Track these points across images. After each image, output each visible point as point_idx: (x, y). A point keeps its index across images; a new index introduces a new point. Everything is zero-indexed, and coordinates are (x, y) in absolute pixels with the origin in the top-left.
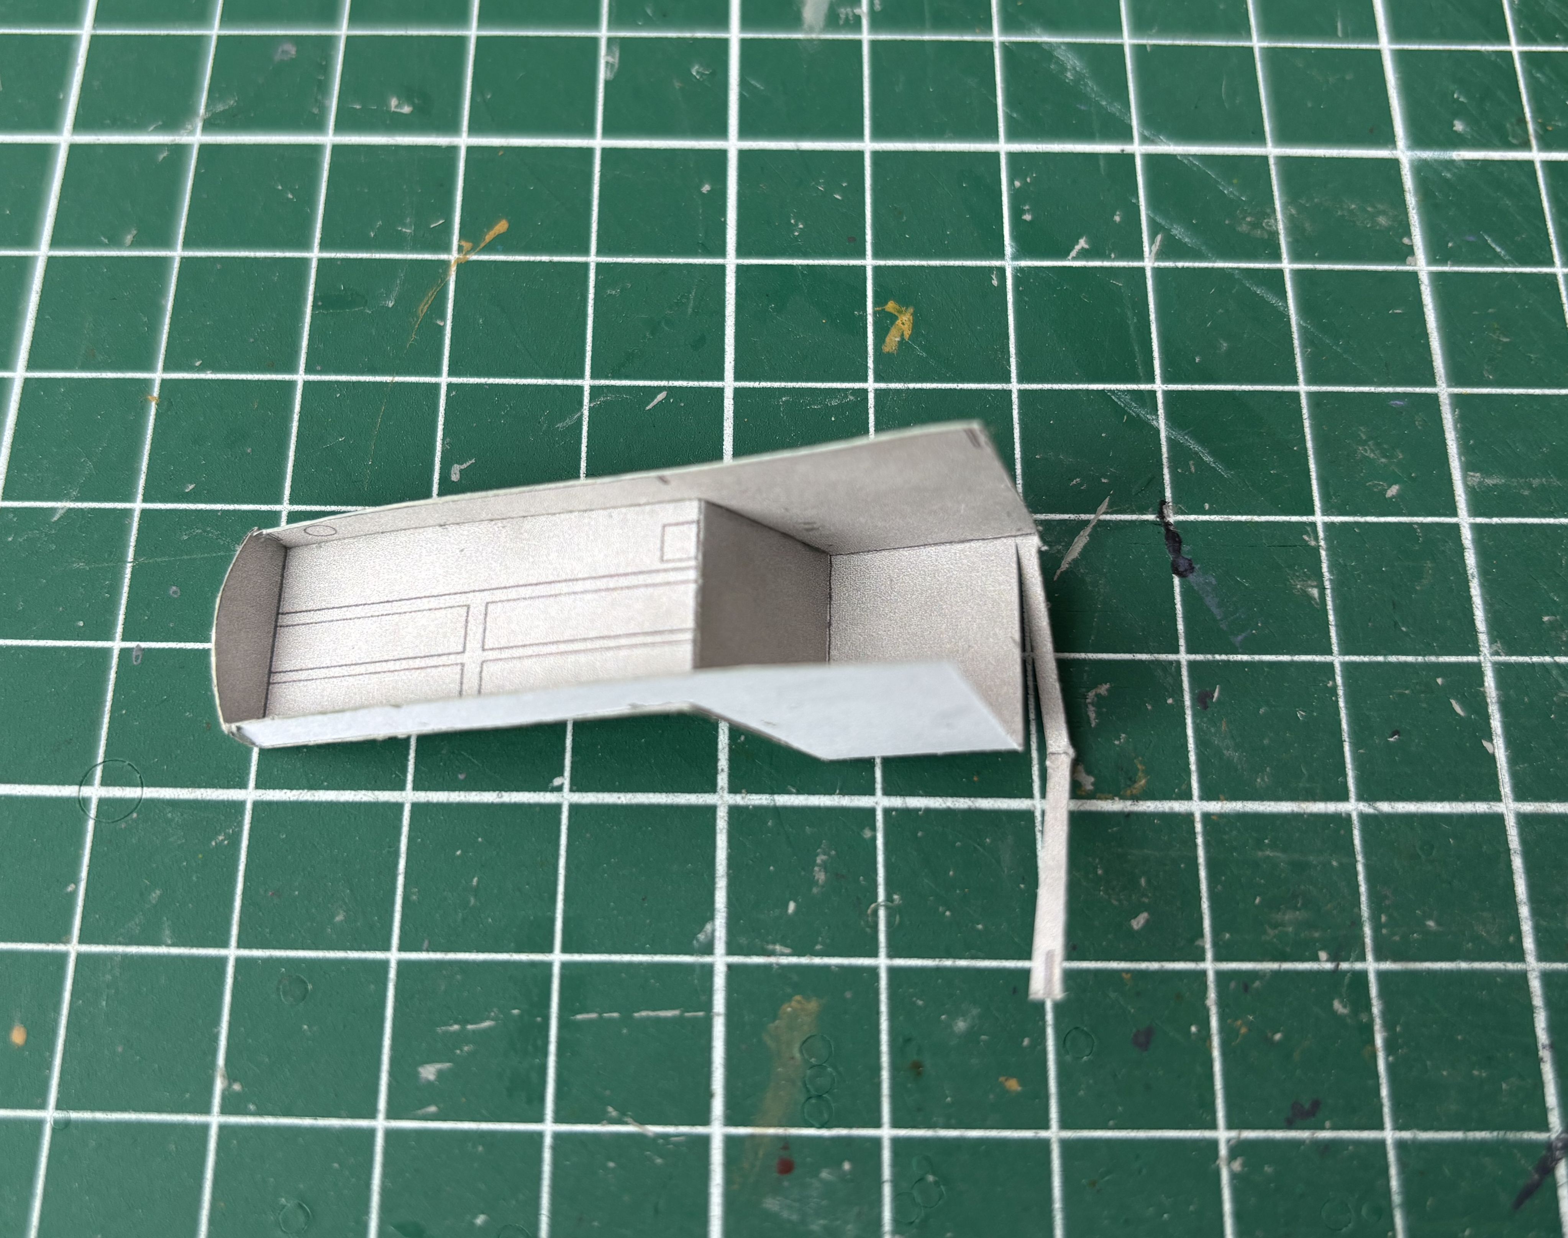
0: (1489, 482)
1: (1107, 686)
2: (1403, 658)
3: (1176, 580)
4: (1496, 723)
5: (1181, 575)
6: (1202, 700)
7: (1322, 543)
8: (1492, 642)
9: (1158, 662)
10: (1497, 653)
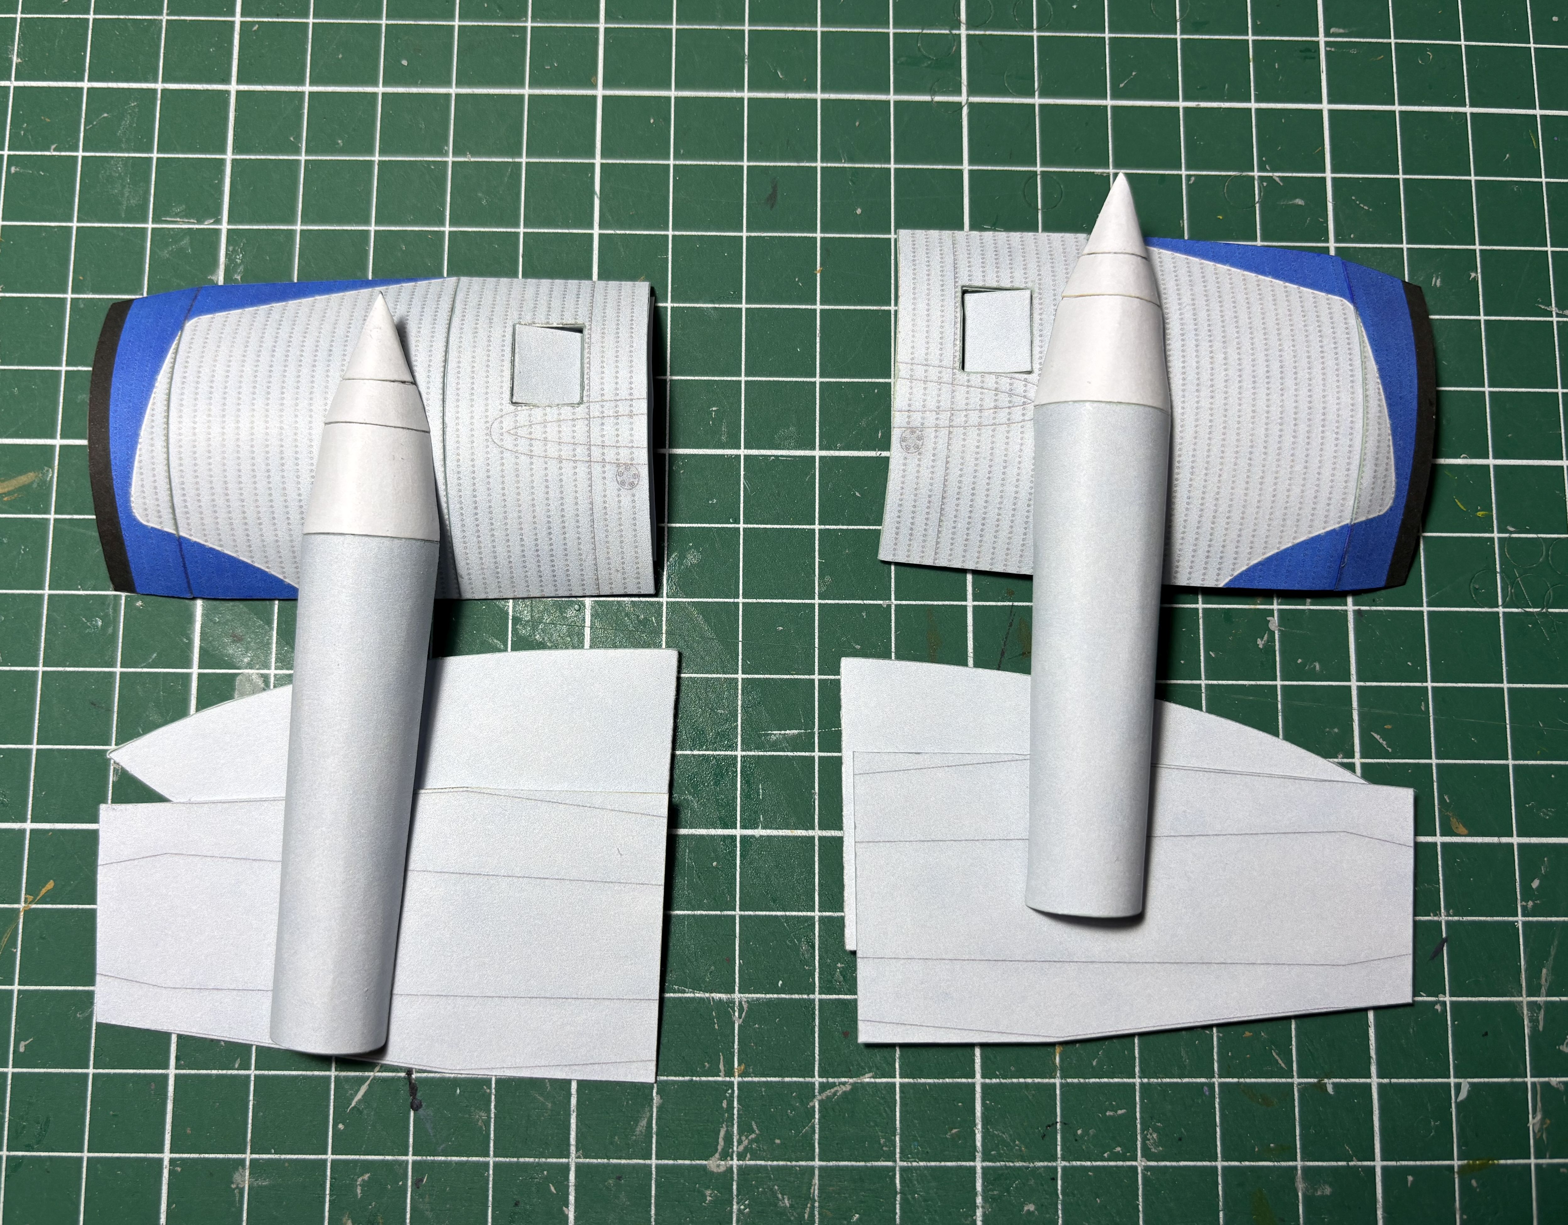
1: (368, 1175)
2: (527, 1160)
3: (412, 1113)
4: (572, 1198)
5: (415, 1110)
6: (417, 1183)
7: (493, 1091)
8: (577, 1151)
9: (396, 1161)
10: (578, 1157)
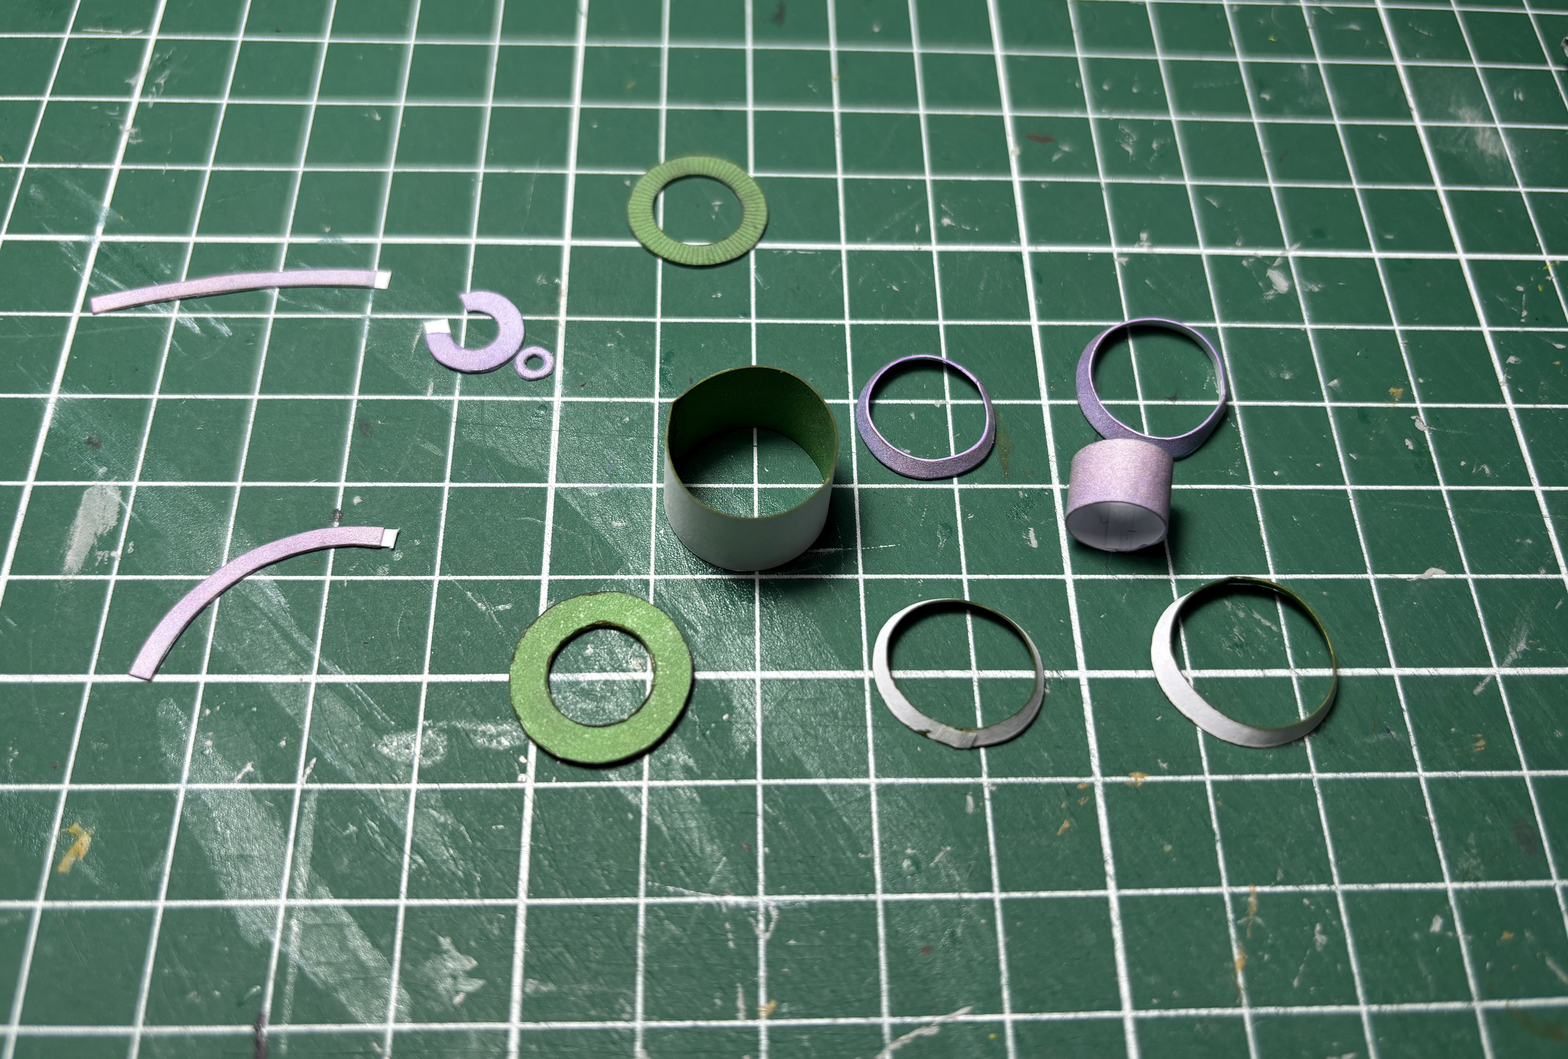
0: (544, 988)
